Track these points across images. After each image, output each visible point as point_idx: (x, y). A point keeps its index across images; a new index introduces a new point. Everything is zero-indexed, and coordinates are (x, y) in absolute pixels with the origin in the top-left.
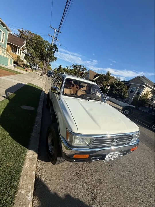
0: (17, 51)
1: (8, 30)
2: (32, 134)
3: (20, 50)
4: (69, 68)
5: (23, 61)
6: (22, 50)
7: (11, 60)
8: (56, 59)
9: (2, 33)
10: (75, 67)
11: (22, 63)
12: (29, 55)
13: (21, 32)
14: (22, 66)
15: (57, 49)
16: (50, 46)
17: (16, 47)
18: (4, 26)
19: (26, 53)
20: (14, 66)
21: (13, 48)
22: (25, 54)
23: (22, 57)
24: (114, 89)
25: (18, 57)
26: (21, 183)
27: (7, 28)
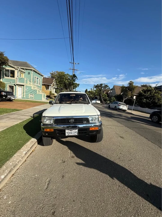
0: (49, 87)
1: (42, 76)
2: (39, 132)
3: (51, 87)
4: (93, 89)
5: (54, 94)
6: (53, 86)
7: (44, 95)
8: (79, 85)
9: (39, 79)
10: (96, 87)
11: (54, 96)
12: (58, 89)
13: (52, 74)
14: (54, 98)
15: (76, 77)
16: (70, 77)
17: (49, 86)
18: (39, 74)
19: (56, 87)
20: (47, 99)
21: (47, 87)
22: (56, 89)
23: (53, 91)
24: (143, 97)
25: (51, 92)
26: (23, 148)
27: (41, 75)
